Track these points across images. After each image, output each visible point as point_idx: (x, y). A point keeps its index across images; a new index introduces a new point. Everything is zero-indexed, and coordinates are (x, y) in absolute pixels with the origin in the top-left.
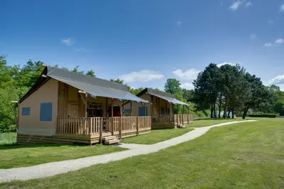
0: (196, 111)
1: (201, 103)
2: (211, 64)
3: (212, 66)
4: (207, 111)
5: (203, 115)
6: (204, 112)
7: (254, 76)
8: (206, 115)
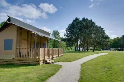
0: (67, 47)
1: (70, 42)
2: (77, 18)
3: (77, 19)
4: (72, 47)
5: (71, 49)
6: (71, 48)
7: (100, 27)
8: (72, 49)
